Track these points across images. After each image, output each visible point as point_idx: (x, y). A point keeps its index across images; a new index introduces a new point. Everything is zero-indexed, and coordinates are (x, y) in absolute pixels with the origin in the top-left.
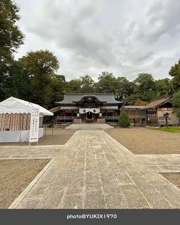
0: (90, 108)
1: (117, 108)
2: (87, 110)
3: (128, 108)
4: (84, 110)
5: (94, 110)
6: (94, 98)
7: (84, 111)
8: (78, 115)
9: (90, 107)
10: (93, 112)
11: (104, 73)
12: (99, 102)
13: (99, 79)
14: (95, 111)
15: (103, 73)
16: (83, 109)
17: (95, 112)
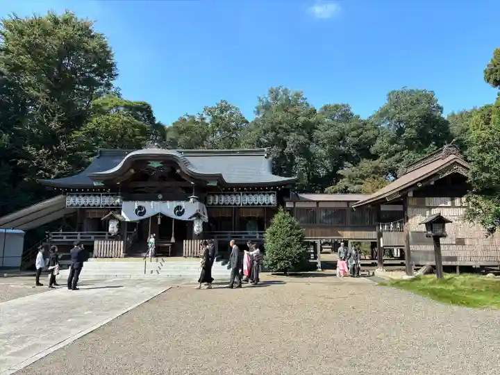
0: (165, 199)
1: (271, 199)
2: (153, 208)
3: (318, 202)
4: (140, 208)
5: (179, 208)
6: (171, 163)
7: (140, 211)
8: (113, 227)
9: (160, 196)
10: (172, 215)
11: (274, 93)
12: (193, 177)
13: (258, 113)
14: (179, 210)
15: (271, 92)
16: (136, 204)
17: (180, 214)
